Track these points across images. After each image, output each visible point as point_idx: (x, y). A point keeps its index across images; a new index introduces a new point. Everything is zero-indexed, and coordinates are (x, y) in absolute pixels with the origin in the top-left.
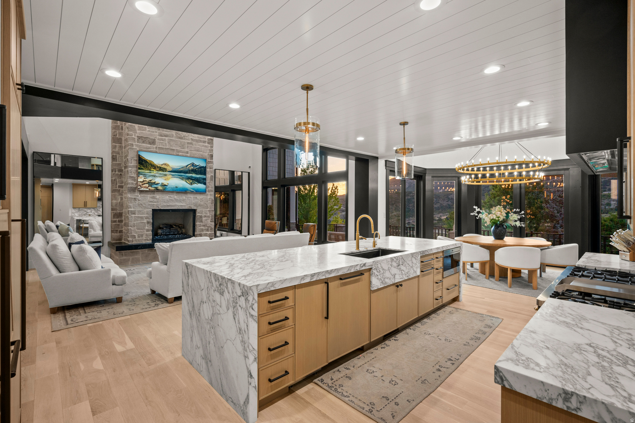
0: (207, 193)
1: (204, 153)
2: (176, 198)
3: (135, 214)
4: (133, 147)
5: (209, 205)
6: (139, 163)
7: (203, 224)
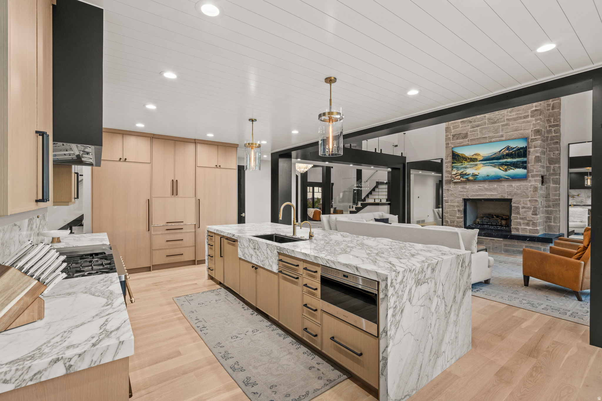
1: (526, 131)
2: (486, 187)
3: (448, 203)
4: (449, 145)
5: (529, 194)
6: (453, 158)
7: (521, 216)
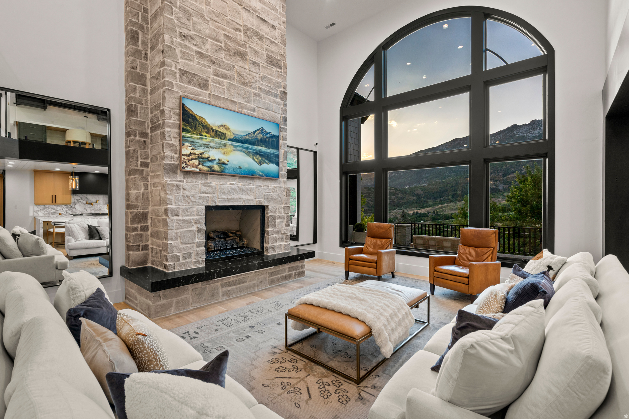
0: (280, 179)
1: (276, 114)
2: (240, 186)
3: (178, 216)
4: (173, 87)
5: (283, 199)
6: (183, 120)
7: (277, 229)
